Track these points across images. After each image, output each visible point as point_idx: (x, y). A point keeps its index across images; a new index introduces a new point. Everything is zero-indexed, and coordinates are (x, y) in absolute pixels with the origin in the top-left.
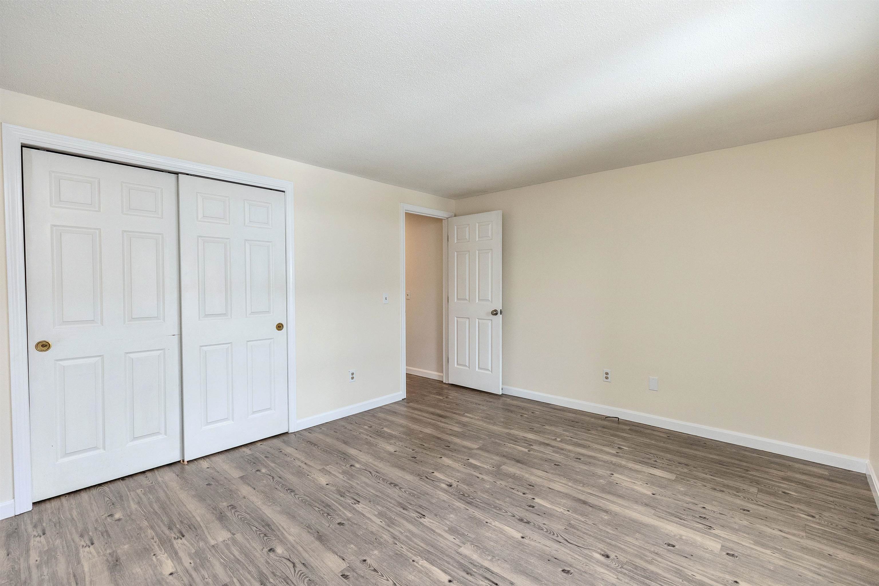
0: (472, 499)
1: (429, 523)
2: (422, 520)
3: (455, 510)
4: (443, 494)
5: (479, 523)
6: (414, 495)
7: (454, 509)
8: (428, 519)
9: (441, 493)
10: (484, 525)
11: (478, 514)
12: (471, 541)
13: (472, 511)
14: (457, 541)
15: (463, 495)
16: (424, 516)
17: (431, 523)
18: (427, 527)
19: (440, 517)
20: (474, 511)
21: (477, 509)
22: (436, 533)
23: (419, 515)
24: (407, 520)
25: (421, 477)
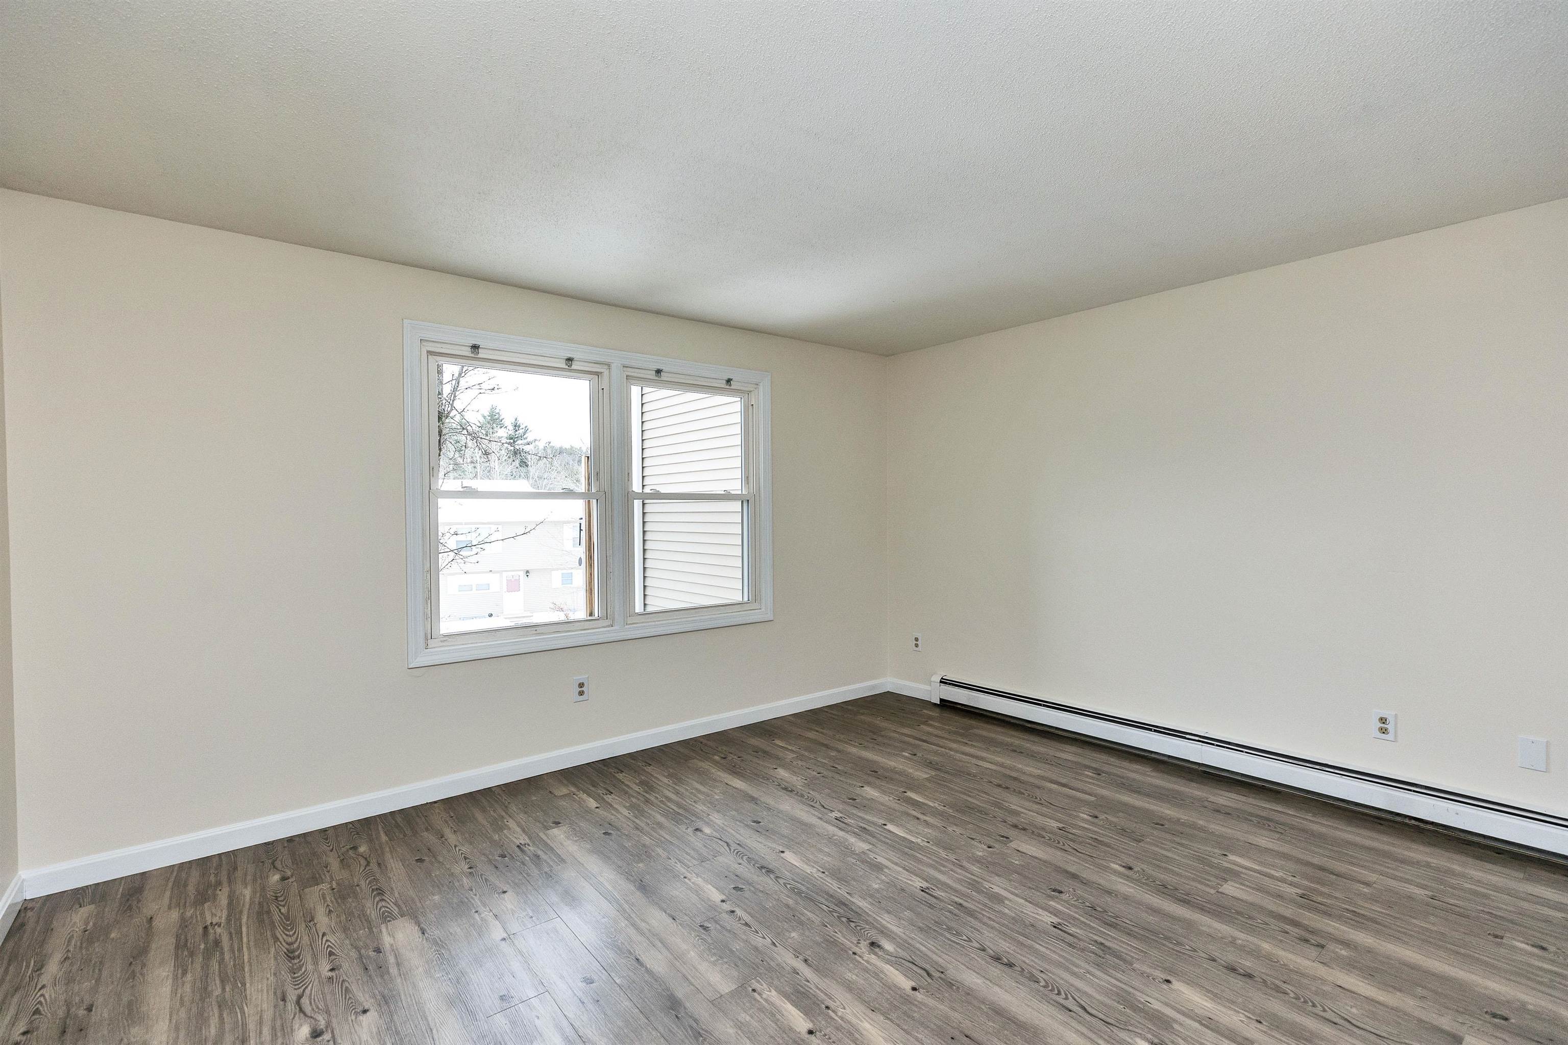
0: (836, 911)
1: (912, 879)
2: (925, 885)
3: (869, 894)
4: (889, 925)
5: (836, 874)
6: (949, 929)
7: (871, 896)
8: (916, 885)
9: (894, 929)
10: (828, 870)
11: (833, 886)
12: (854, 854)
13: (842, 892)
14: (872, 856)
15: (849, 920)
16: (922, 891)
17: (910, 880)
18: (916, 875)
19: (895, 886)
20: (839, 890)
21: (831, 892)
22: (902, 867)
23: (930, 892)
24: (951, 888)
25: (942, 976)
